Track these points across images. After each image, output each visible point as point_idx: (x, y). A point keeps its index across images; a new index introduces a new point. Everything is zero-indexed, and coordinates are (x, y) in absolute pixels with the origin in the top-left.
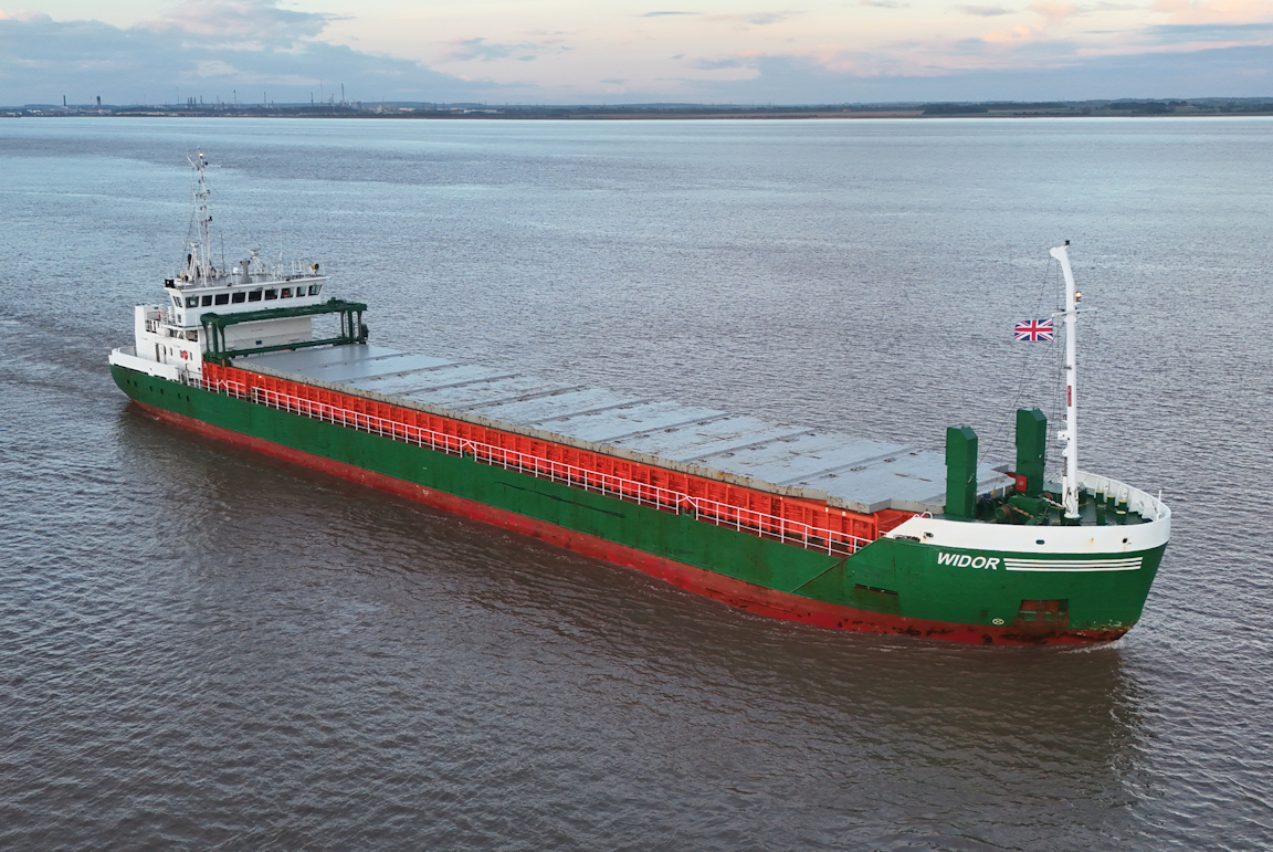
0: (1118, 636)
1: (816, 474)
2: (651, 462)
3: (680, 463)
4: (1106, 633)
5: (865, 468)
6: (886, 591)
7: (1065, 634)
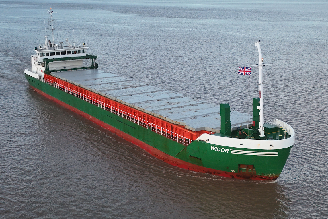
0: (275, 179)
1: (190, 117)
2: (143, 111)
3: (150, 111)
4: (270, 177)
5: (209, 116)
6: (198, 158)
7: (256, 177)
